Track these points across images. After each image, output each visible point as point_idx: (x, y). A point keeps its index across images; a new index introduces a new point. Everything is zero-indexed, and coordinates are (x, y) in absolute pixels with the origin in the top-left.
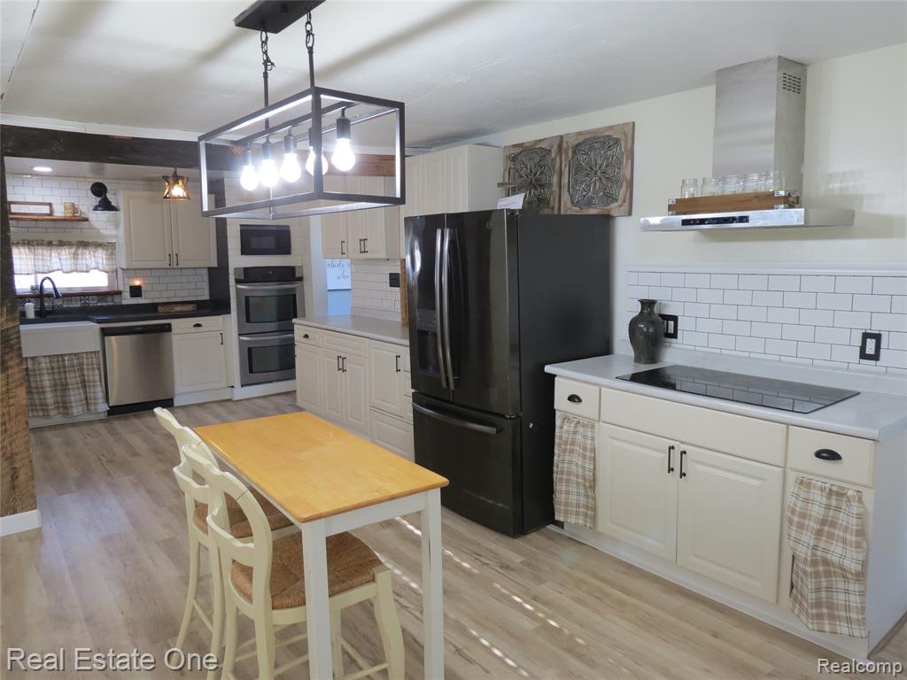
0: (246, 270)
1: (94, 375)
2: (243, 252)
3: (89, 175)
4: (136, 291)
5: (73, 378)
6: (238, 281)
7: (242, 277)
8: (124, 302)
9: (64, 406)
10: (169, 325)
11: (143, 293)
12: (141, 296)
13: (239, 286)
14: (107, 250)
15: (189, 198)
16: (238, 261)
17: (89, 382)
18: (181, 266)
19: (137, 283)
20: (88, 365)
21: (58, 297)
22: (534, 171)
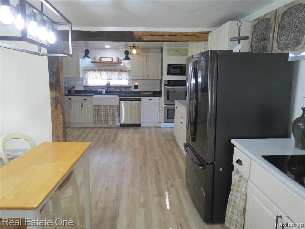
0: (169, 81)
1: (116, 113)
2: (168, 74)
3: (124, 48)
4: (136, 87)
5: (110, 113)
6: (165, 85)
7: (167, 83)
8: (132, 90)
9: (107, 122)
10: (141, 99)
11: (138, 88)
12: (137, 88)
13: (165, 87)
14: (128, 73)
15: (138, 54)
16: (166, 77)
17: (115, 115)
18: (148, 78)
19: (136, 84)
20: (115, 110)
21: (110, 87)
22: (263, 32)
